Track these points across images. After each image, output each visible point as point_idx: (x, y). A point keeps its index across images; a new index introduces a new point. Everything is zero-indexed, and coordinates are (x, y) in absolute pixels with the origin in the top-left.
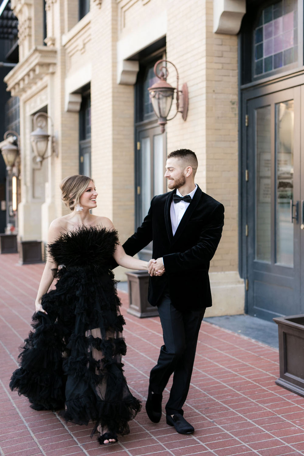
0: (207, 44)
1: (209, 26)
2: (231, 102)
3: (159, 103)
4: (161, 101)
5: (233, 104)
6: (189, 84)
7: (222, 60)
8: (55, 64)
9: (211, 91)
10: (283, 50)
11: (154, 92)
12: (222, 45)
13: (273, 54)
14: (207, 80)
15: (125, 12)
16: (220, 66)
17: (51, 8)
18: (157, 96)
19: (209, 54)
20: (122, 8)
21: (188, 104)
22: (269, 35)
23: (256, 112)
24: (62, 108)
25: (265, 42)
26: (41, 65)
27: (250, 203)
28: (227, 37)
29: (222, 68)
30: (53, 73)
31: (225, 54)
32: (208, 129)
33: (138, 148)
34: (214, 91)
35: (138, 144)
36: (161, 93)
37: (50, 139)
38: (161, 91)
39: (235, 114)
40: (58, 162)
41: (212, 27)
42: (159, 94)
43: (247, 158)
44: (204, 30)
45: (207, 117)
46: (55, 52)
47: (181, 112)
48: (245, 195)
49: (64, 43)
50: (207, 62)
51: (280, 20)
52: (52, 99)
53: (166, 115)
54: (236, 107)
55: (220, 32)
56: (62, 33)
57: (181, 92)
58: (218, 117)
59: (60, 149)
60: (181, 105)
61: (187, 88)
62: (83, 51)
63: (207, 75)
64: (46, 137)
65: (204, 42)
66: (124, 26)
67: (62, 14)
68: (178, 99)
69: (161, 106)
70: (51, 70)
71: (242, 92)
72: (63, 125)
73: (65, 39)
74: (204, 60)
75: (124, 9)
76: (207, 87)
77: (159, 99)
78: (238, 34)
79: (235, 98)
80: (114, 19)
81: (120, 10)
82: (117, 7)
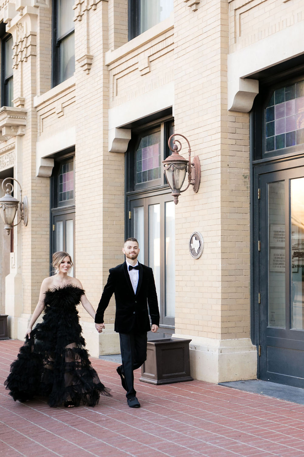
0: (222, 121)
1: (223, 104)
2: (243, 176)
3: (173, 175)
4: (175, 173)
5: (245, 178)
6: (201, 158)
7: (235, 136)
8: (24, 126)
9: (225, 165)
10: (296, 130)
11: (169, 164)
12: (235, 122)
13: (285, 133)
14: (222, 155)
16: (233, 142)
18: (172, 169)
19: (223, 130)
20: (115, 76)
21: (200, 177)
22: (281, 114)
23: (268, 186)
24: (33, 172)
25: (276, 121)
27: (263, 273)
28: (240, 115)
29: (235, 144)
30: (21, 136)
31: (238, 131)
32: (223, 201)
33: (130, 217)
34: (228, 165)
35: (130, 213)
36: (176, 166)
38: (175, 164)
39: (247, 187)
41: (227, 104)
42: (173, 167)
43: (259, 230)
44: (219, 108)
45: (222, 190)
46: (26, 113)
47: (193, 184)
48: (257, 264)
49: (35, 105)
50: (222, 138)
51: (293, 102)
52: (20, 162)
53: (179, 187)
54: (248, 181)
55: (234, 110)
56: (34, 94)
57: (193, 165)
58: (232, 191)
60: (193, 178)
61: (199, 161)
62: (61, 114)
63: (222, 150)
64: (16, 204)
65: (219, 118)
66: (117, 94)
68: (190, 172)
69: (175, 178)
70: (19, 132)
71: (254, 167)
73: (38, 101)
74: (218, 136)
76: (222, 161)
77: (173, 171)
78: (249, 112)
79: (248, 172)
80: (106, 86)
81: (112, 77)
82: (109, 75)
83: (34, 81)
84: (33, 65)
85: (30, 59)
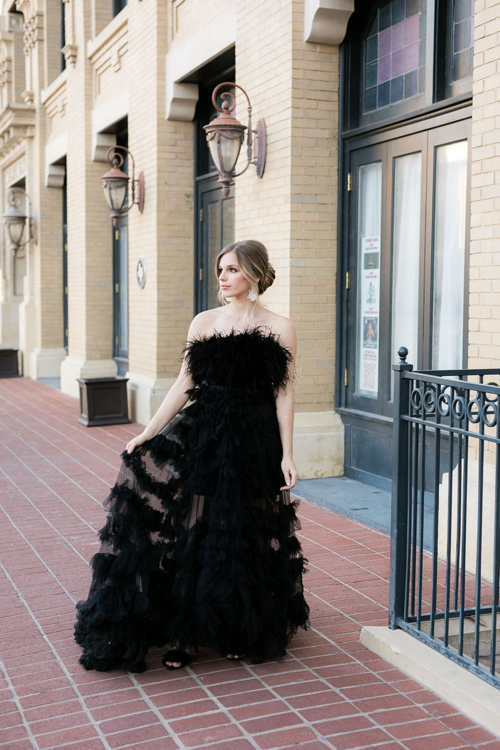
0: (158, 132)
1: (160, 113)
2: (186, 194)
3: (110, 194)
4: (113, 192)
5: (188, 196)
6: (145, 174)
7: (176, 149)
8: (33, 126)
9: (162, 183)
11: (106, 181)
12: (175, 133)
14: (159, 171)
15: (100, 75)
16: (173, 156)
17: (29, 53)
18: (108, 187)
19: (160, 143)
20: (97, 70)
21: (144, 195)
23: (209, 207)
24: (42, 182)
26: (16, 127)
28: (182, 124)
29: (176, 158)
30: (32, 138)
31: (179, 143)
32: (159, 224)
33: (117, 238)
34: (166, 183)
35: (117, 233)
36: (112, 183)
37: (27, 221)
38: (112, 181)
39: (191, 208)
40: (37, 249)
41: (164, 113)
42: (110, 185)
43: (202, 257)
44: (155, 117)
45: (159, 211)
46: (34, 111)
47: (138, 203)
49: (43, 101)
50: (158, 152)
52: (31, 170)
54: (192, 200)
55: (172, 119)
56: (41, 87)
57: (138, 181)
58: (171, 212)
59: (39, 234)
60: (137, 196)
61: (143, 177)
62: (62, 113)
63: (158, 165)
64: (22, 219)
65: (155, 129)
66: (99, 93)
67: (41, 63)
68: (133, 189)
69: (114, 197)
70: (28, 133)
71: (197, 184)
72: (42, 204)
73: (45, 95)
74: (155, 149)
75: (99, 72)
76: (159, 179)
77: (110, 189)
78: (193, 121)
79: (191, 190)
80: (88, 84)
81: (94, 72)
82: (92, 69)
83: (41, 72)
84: (40, 52)
85: (37, 44)
